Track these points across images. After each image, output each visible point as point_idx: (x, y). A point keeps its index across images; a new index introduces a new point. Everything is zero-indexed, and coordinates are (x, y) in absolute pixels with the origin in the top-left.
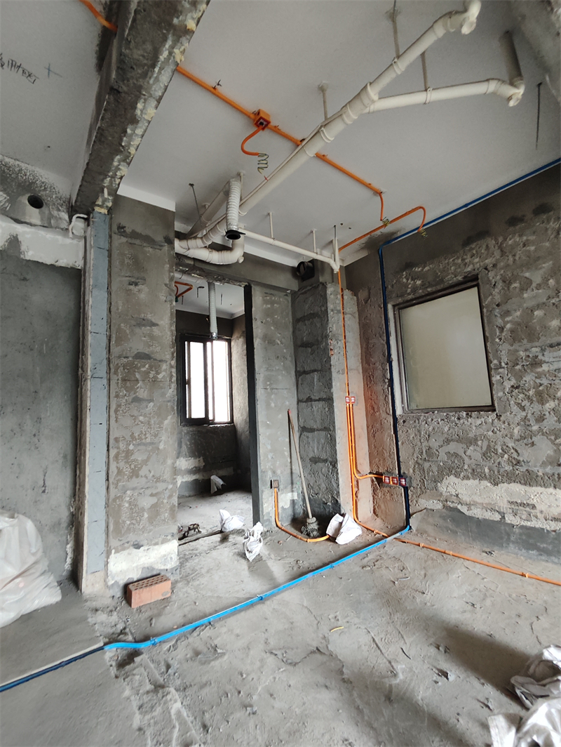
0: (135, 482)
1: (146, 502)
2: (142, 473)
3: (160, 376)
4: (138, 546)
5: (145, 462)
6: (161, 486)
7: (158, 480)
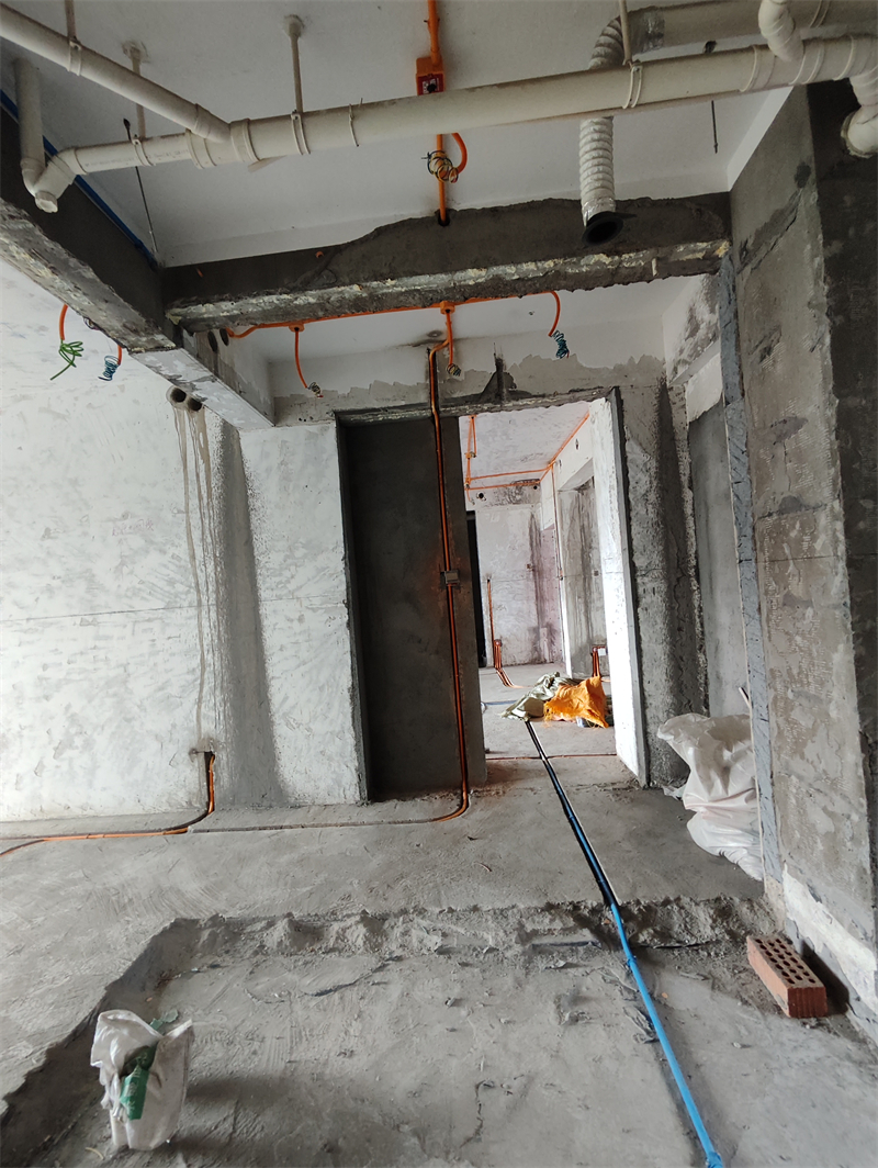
2: (807, 753)
3: (818, 545)
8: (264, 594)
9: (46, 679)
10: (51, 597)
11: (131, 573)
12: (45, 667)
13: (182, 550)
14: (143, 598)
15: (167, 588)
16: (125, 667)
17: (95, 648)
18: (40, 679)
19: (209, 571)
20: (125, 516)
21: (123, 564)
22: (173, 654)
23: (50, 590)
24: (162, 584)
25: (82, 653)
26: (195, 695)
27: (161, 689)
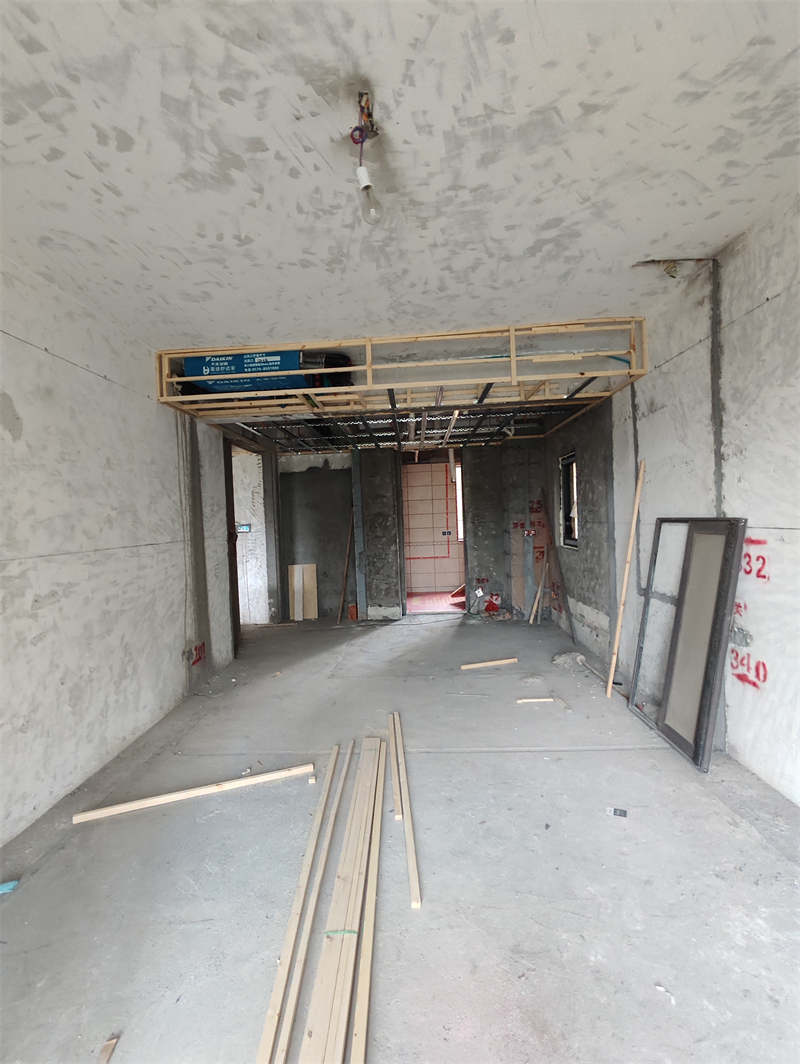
0: (377, 576)
1: (384, 587)
2: (381, 572)
4: (380, 606)
5: (382, 568)
6: (390, 580)
7: (389, 577)
8: (206, 534)
9: (109, 612)
10: (110, 528)
11: (155, 511)
12: (107, 600)
13: (176, 498)
14: (162, 534)
15: (172, 526)
16: (154, 591)
17: (138, 577)
18: (106, 613)
19: (187, 515)
20: (152, 462)
21: (151, 503)
22: (174, 579)
23: (109, 520)
24: (169, 522)
25: (131, 583)
26: (184, 610)
27: (171, 606)
